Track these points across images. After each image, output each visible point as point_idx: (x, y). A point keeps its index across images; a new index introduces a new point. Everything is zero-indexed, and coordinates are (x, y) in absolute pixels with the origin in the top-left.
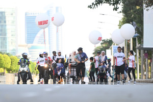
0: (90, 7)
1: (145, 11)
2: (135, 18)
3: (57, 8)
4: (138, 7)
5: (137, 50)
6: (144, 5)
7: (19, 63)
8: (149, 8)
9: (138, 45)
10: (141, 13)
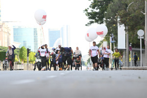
0: (86, 25)
1: (118, 27)
2: (113, 31)
3: (67, 26)
4: (114, 25)
5: (114, 51)
6: (118, 24)
7: (36, 56)
8: (121, 25)
9: (115, 47)
10: (116, 28)
